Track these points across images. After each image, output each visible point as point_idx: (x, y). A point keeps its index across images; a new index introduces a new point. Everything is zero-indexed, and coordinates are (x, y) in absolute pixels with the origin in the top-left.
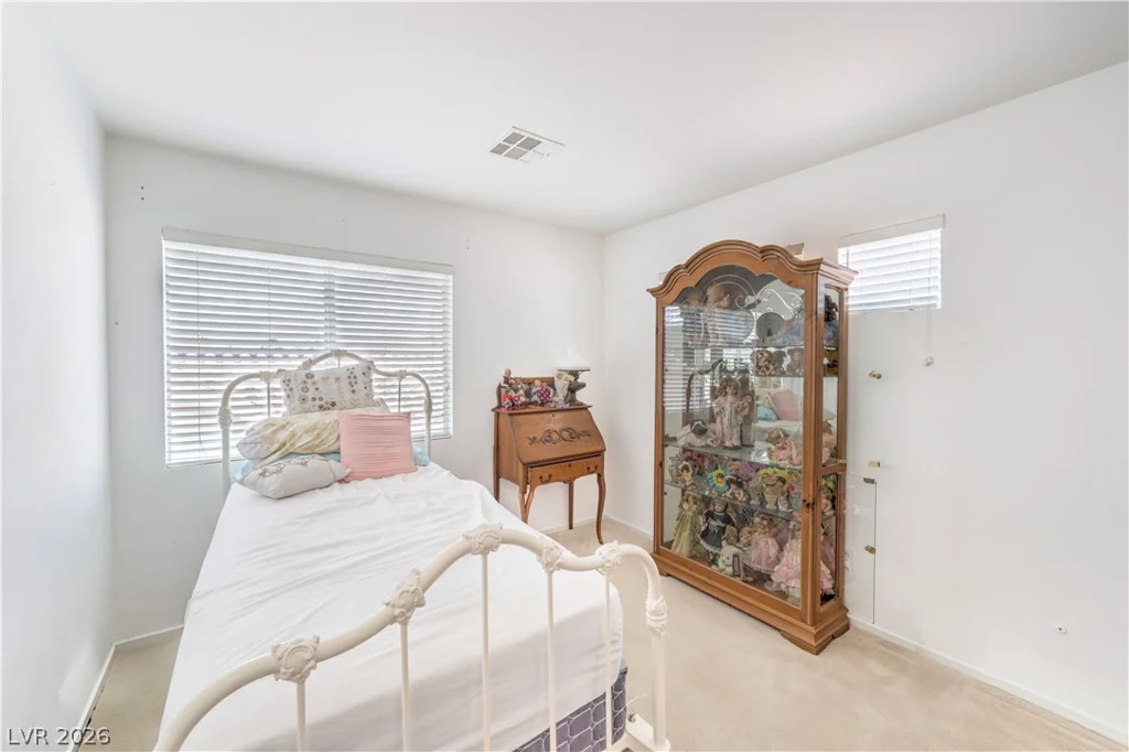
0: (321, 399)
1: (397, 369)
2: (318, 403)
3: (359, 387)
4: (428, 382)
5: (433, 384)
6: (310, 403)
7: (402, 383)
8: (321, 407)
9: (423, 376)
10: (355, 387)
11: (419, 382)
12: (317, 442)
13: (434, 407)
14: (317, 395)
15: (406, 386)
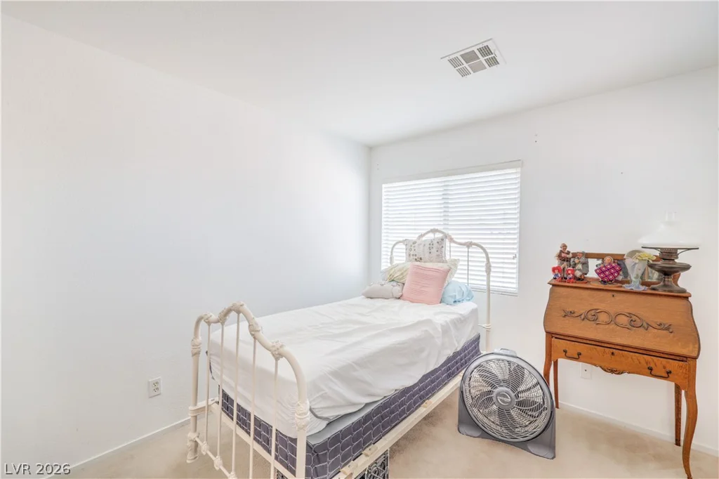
0: (416, 255)
1: (467, 241)
2: (415, 257)
3: (434, 250)
4: (488, 251)
5: (492, 253)
6: (412, 257)
7: (470, 250)
8: (416, 260)
9: (484, 246)
10: (432, 250)
11: (481, 250)
12: (401, 277)
13: (493, 269)
14: (415, 253)
15: (472, 252)
